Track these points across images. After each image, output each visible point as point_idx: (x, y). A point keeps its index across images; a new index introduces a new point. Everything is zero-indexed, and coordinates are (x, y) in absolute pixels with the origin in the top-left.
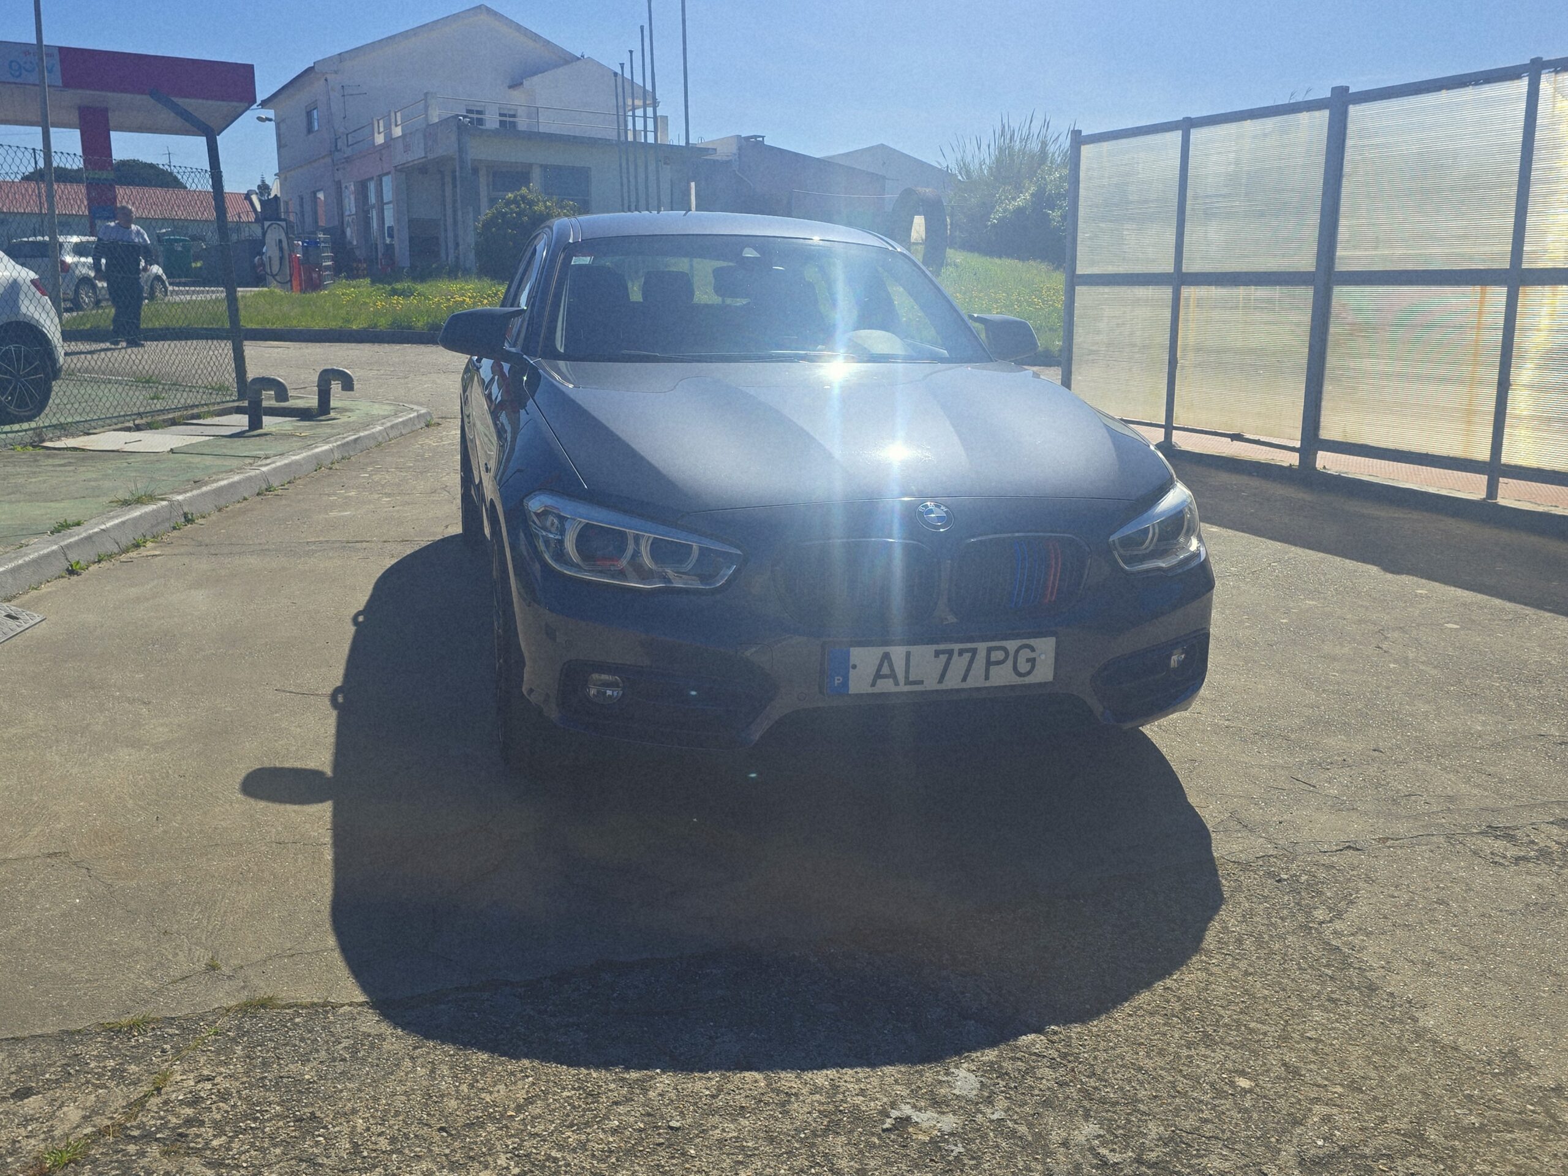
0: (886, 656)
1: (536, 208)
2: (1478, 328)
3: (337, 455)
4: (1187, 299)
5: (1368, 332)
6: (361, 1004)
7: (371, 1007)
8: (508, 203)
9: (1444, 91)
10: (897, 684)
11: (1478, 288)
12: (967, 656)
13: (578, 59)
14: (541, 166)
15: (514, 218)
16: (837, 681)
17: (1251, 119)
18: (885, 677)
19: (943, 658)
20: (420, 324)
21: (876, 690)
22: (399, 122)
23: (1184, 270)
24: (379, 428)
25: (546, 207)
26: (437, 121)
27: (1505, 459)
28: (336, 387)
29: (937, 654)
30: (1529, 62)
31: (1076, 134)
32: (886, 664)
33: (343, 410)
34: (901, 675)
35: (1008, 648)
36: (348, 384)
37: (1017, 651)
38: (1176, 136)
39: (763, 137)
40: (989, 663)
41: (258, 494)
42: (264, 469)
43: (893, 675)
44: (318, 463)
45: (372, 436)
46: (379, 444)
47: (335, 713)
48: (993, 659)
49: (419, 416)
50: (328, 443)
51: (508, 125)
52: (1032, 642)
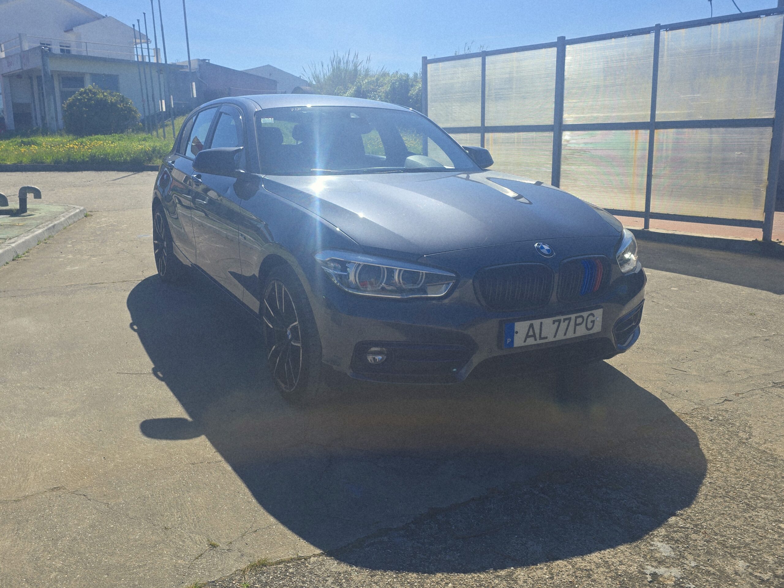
0: (531, 326)
1: (98, 96)
2: (635, 150)
3: (46, 235)
4: (488, 140)
5: (581, 153)
6: (319, 555)
7: (327, 556)
8: (81, 94)
9: (613, 39)
10: (536, 340)
11: (634, 131)
12: (567, 322)
13: (104, 17)
14: (90, 74)
15: (86, 102)
16: (509, 340)
17: (517, 52)
18: (531, 336)
19: (557, 323)
20: (49, 160)
21: (526, 344)
22: (3, 49)
23: (486, 125)
24: (63, 219)
25: (104, 96)
26: (28, 49)
27: (651, 210)
28: (30, 196)
29: (554, 322)
30: (654, 26)
31: (424, 58)
32: (531, 330)
33: (34, 210)
34: (537, 336)
35: (584, 316)
36: (38, 194)
37: (588, 317)
38: (479, 60)
39: (209, 60)
40: (576, 325)
41: (13, 260)
42: (13, 245)
43: (534, 336)
44: (38, 240)
45: (61, 224)
46: (65, 228)
47: (163, 383)
48: (578, 322)
49: (81, 211)
50: (40, 228)
51: (66, 52)
52: (593, 312)
